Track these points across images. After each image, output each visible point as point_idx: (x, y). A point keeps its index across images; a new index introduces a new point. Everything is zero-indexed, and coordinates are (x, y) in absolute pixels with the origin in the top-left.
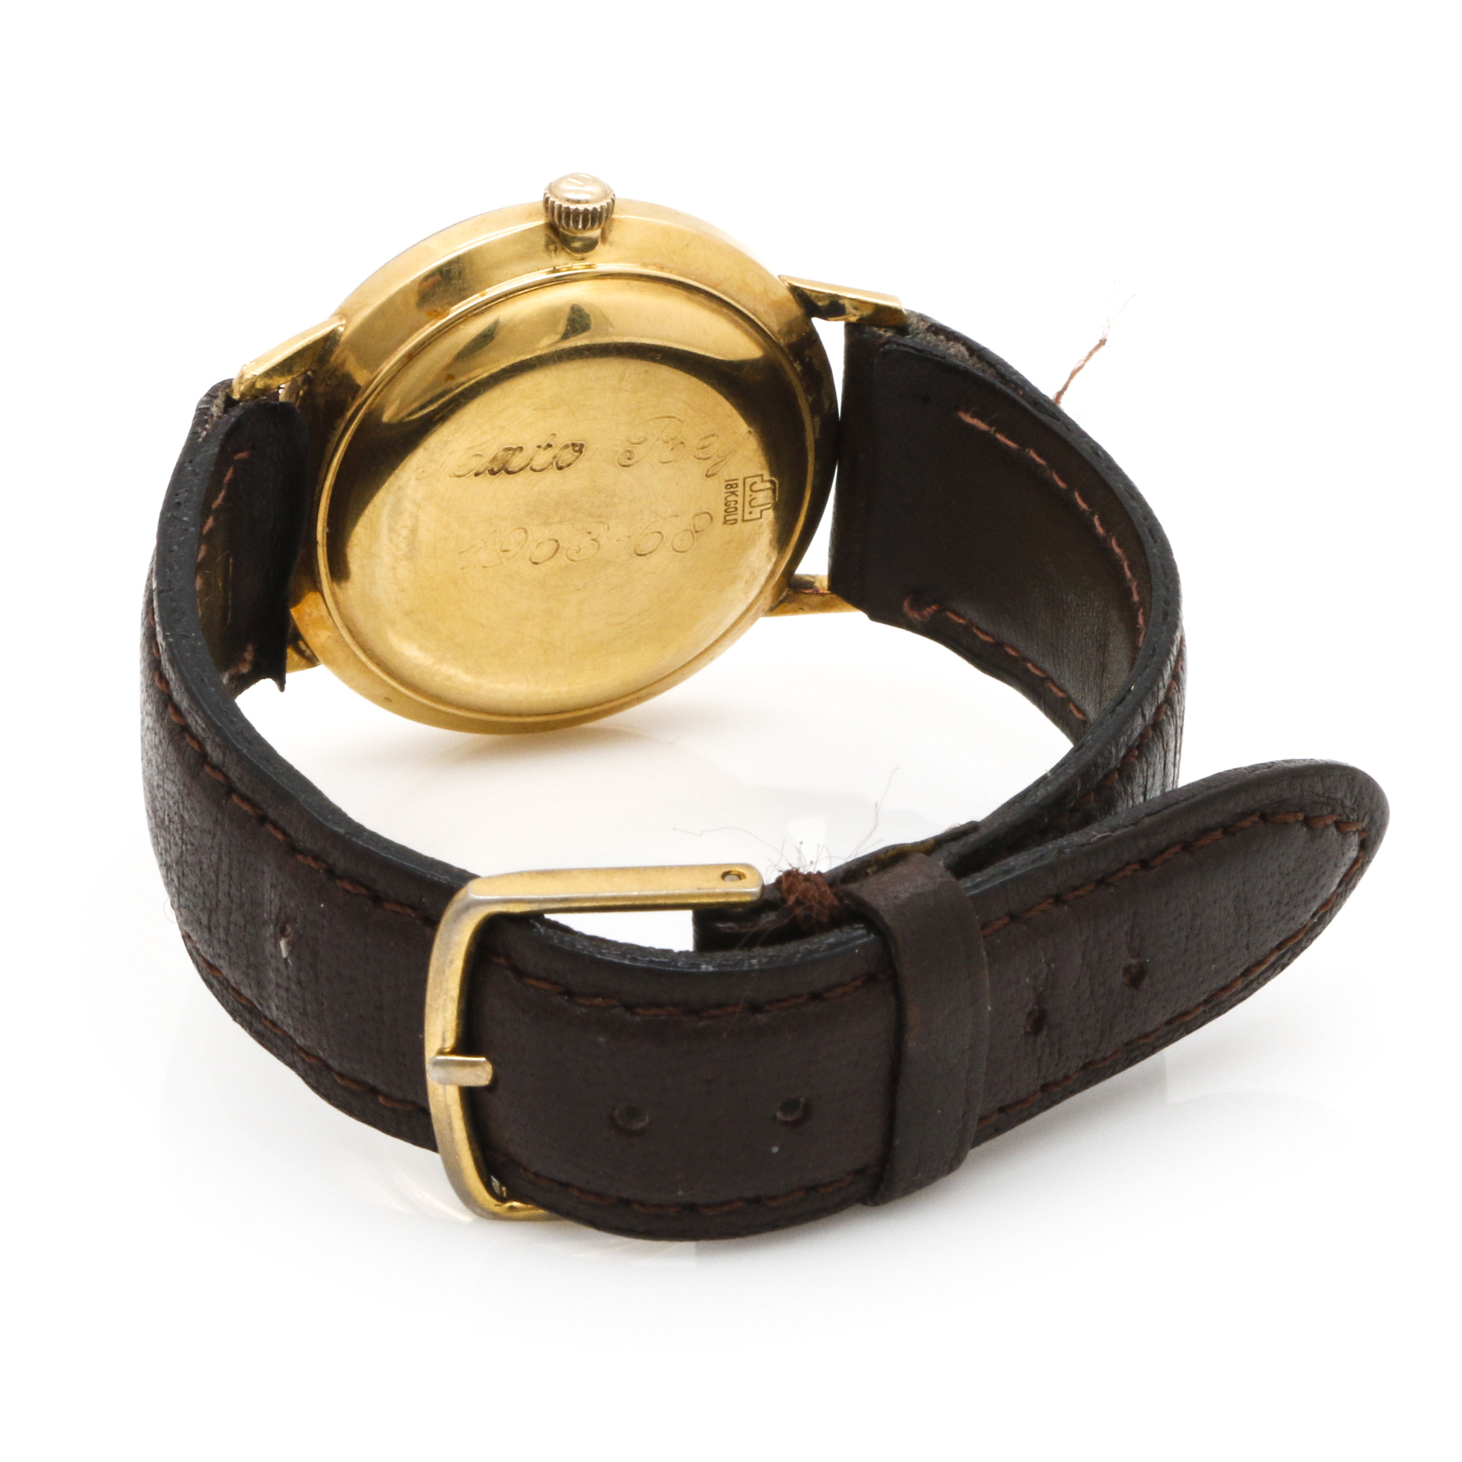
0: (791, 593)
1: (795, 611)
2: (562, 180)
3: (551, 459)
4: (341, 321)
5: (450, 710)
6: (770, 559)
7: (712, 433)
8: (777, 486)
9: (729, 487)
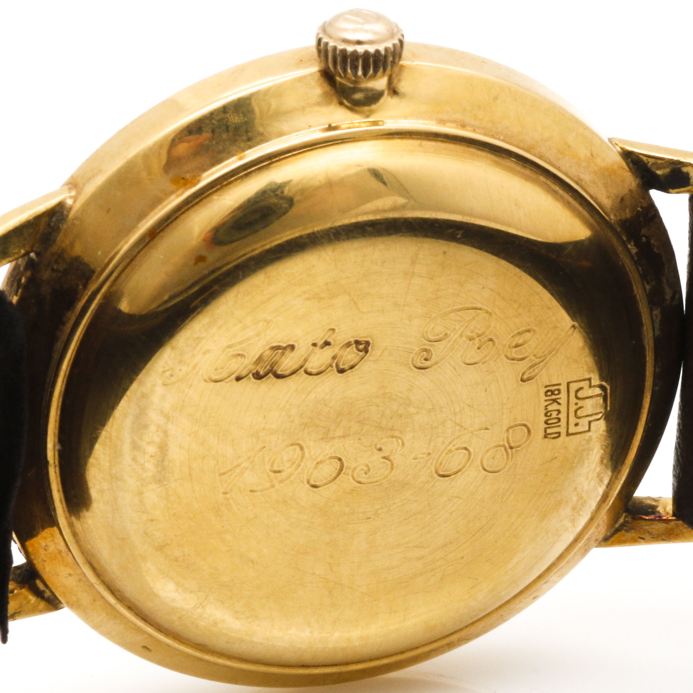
0: (629, 519)
1: (634, 541)
2: (337, 18)
3: (330, 360)
4: (70, 192)
5: (220, 661)
6: (601, 480)
7: (528, 328)
8: (609, 391)
9: (549, 393)
